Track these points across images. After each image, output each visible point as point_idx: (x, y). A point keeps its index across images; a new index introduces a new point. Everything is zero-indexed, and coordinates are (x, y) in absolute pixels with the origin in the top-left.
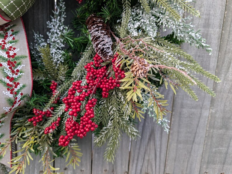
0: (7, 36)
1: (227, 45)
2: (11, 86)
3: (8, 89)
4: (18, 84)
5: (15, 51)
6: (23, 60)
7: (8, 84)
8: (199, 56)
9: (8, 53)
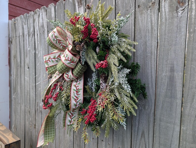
0: (77, 82)
1: (189, 83)
2: (76, 99)
3: (75, 101)
4: (78, 99)
5: (79, 87)
6: (81, 90)
7: (75, 99)
8: (169, 90)
9: (76, 88)
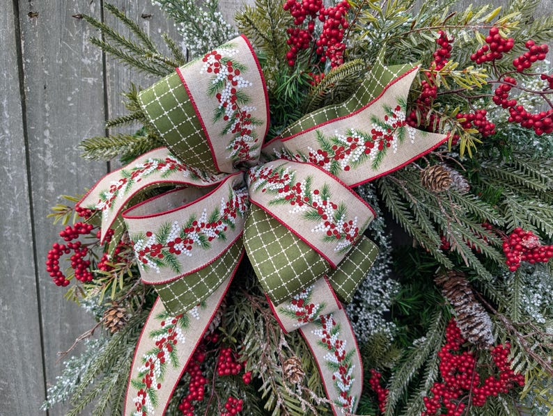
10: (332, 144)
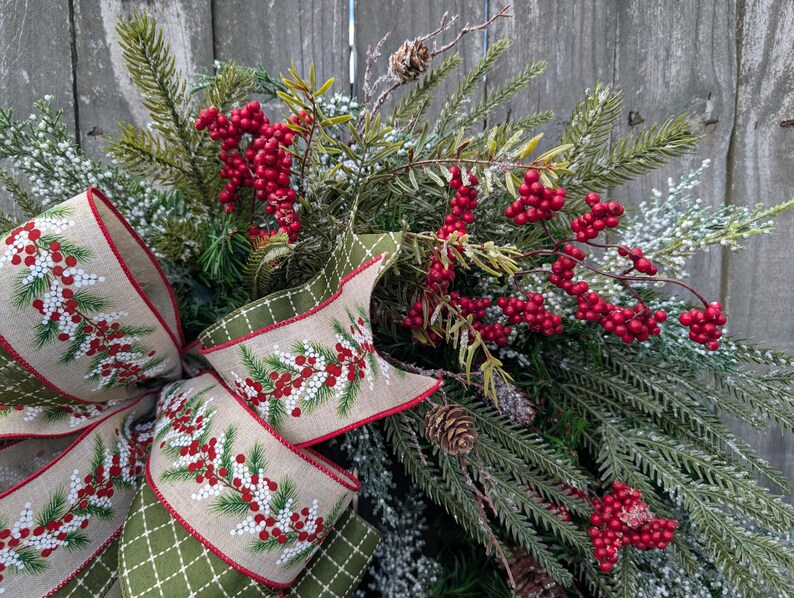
10: (269, 369)
